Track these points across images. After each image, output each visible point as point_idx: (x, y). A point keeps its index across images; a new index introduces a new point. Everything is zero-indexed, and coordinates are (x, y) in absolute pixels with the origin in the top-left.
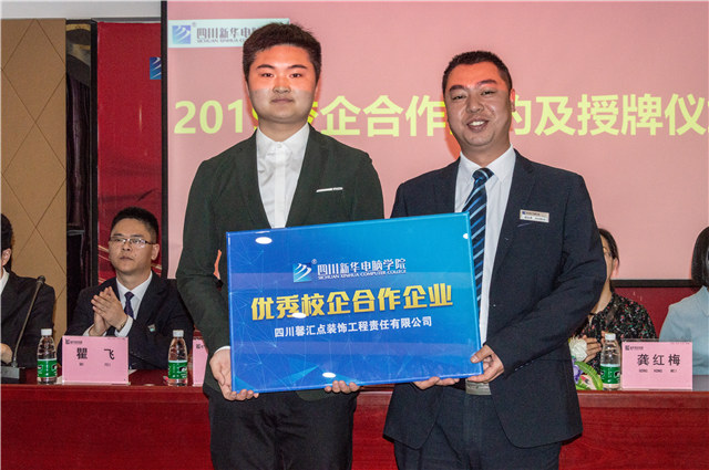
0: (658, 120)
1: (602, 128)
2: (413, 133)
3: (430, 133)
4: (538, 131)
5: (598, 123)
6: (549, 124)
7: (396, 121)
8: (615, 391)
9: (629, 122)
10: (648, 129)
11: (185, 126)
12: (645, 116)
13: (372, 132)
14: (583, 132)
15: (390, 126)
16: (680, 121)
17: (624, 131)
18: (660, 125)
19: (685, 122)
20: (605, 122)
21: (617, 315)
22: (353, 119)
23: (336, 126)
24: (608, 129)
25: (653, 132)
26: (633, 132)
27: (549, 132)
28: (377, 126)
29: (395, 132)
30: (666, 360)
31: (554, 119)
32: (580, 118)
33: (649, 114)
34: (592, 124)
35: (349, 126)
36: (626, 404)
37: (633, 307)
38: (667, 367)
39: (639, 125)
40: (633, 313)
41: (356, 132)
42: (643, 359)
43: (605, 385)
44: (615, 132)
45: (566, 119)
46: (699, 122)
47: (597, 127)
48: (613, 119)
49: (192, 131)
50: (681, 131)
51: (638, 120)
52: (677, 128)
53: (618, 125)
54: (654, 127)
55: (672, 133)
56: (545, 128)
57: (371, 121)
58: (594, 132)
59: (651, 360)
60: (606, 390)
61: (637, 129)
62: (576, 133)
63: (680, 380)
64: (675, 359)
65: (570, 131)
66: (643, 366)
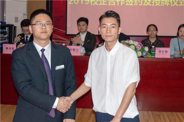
0: (169, 3)
1: (157, 4)
2: (118, 5)
3: (121, 5)
4: (144, 5)
5: (156, 3)
6: (146, 3)
7: (114, 2)
8: (154, 58)
9: (163, 3)
10: (167, 5)
11: (71, 2)
12: (166, 2)
13: (109, 4)
14: (153, 5)
15: (113, 3)
16: (173, 3)
17: (162, 5)
18: (169, 4)
19: (174, 3)
20: (158, 3)
21: (157, 43)
22: (106, 2)
23: (102, 3)
24: (158, 5)
25: (168, 5)
26: (163, 5)
27: (146, 5)
28: (110, 3)
29: (114, 4)
30: (164, 52)
31: (147, 2)
32: (152, 2)
33: (167, 2)
34: (155, 4)
35: (105, 3)
36: (156, 61)
37: (160, 42)
38: (165, 53)
39: (165, 4)
40: (160, 43)
41: (106, 4)
42: (160, 51)
43: (152, 57)
44: (160, 5)
45: (149, 2)
46: (177, 3)
47: (156, 4)
48: (159, 3)
49: (72, 3)
50: (173, 5)
51: (164, 3)
52: (173, 4)
53: (160, 4)
54: (168, 4)
55: (171, 6)
56: (145, 4)
57: (109, 2)
58: (155, 5)
59: (161, 52)
60: (152, 58)
61: (164, 5)
62: (152, 5)
63: (167, 56)
64: (166, 52)
65: (151, 5)
66: (160, 53)
